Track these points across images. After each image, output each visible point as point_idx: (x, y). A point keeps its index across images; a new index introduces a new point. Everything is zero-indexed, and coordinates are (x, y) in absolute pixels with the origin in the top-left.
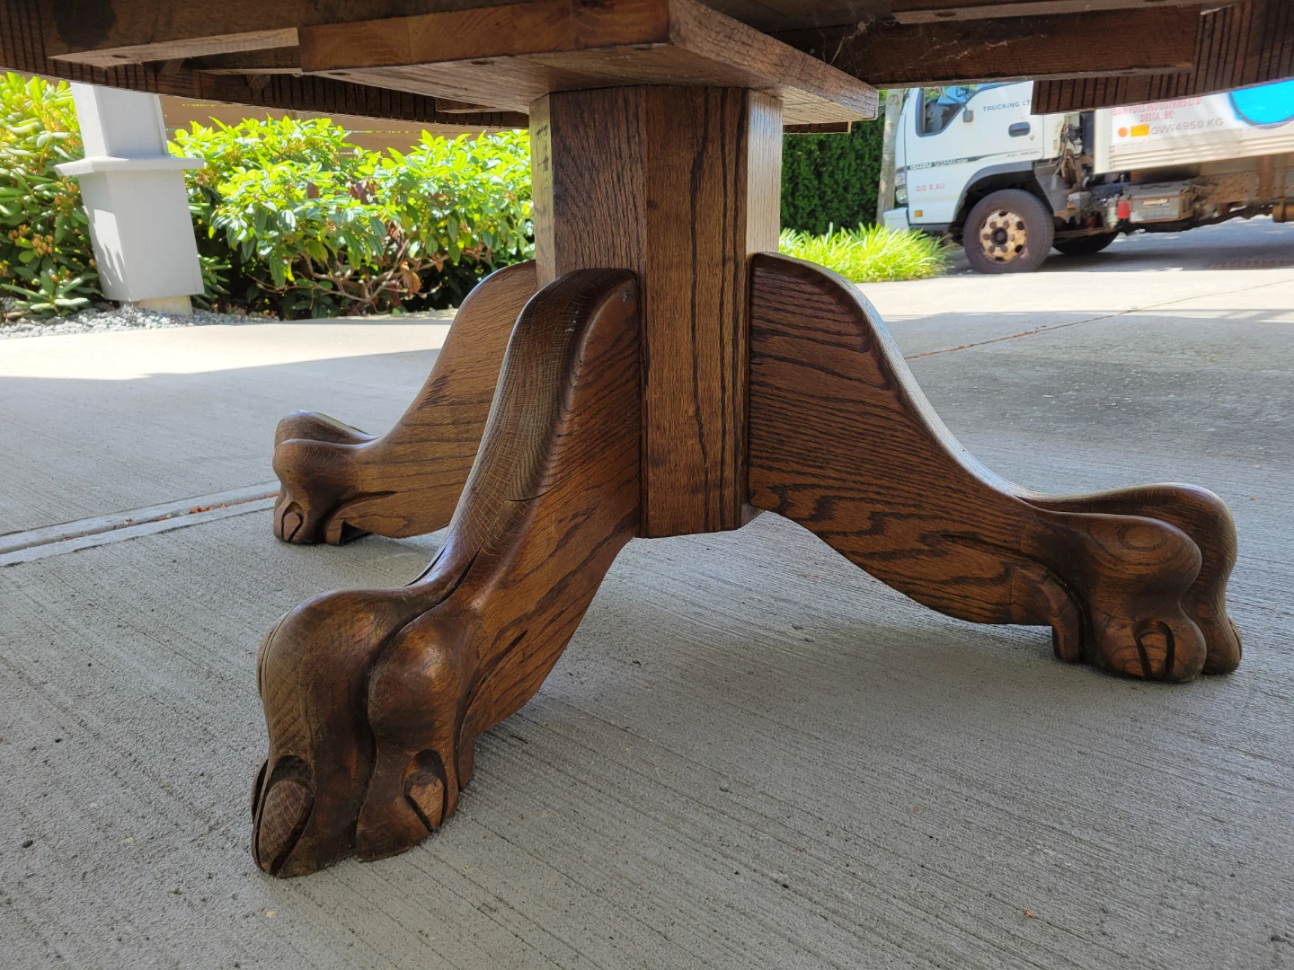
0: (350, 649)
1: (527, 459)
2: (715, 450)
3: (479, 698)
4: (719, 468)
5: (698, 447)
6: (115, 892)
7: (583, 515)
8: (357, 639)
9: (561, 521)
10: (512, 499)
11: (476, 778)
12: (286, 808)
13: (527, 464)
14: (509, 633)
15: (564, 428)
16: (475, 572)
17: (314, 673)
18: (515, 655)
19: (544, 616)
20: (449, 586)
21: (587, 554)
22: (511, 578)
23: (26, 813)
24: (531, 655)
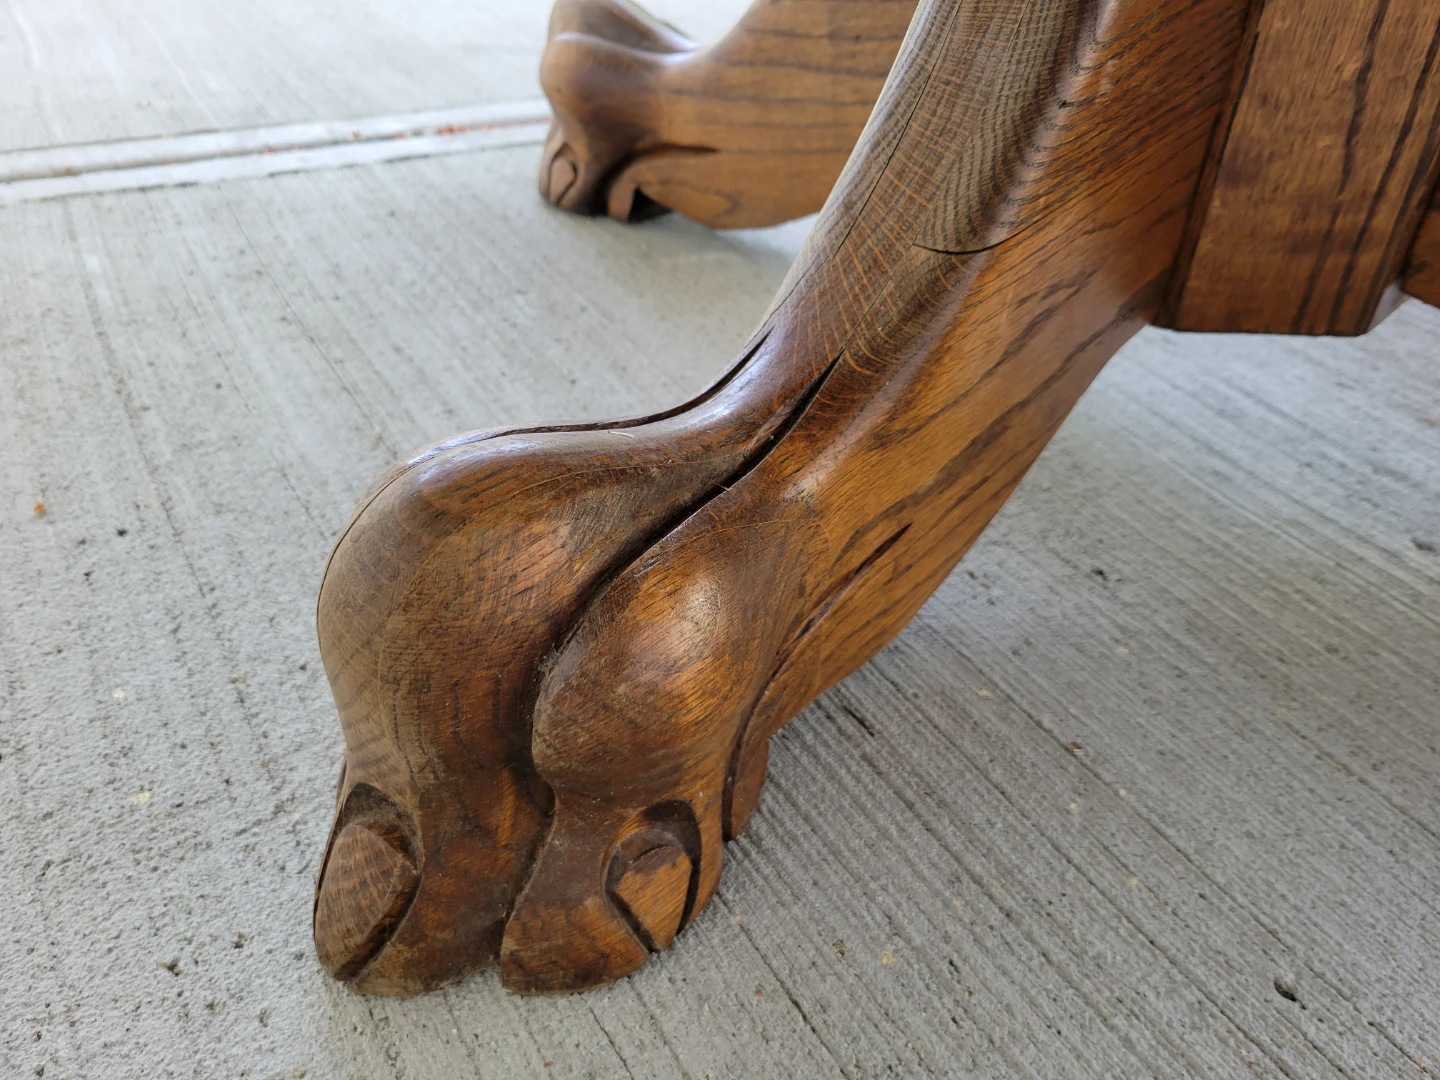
0: (501, 610)
1: (980, 149)
2: (1372, 163)
3: (792, 664)
4: (1367, 205)
5: (1338, 153)
6: (76, 933)
7: (1069, 286)
8: (520, 587)
9: (1024, 301)
10: (930, 246)
11: (764, 809)
12: (363, 883)
13: (977, 164)
14: (873, 534)
15: (1074, 85)
16: (823, 407)
17: (411, 658)
18: (879, 571)
19: (947, 494)
20: (763, 433)
21: (1056, 365)
22: (897, 426)
23: (17, 685)
24: (910, 567)
